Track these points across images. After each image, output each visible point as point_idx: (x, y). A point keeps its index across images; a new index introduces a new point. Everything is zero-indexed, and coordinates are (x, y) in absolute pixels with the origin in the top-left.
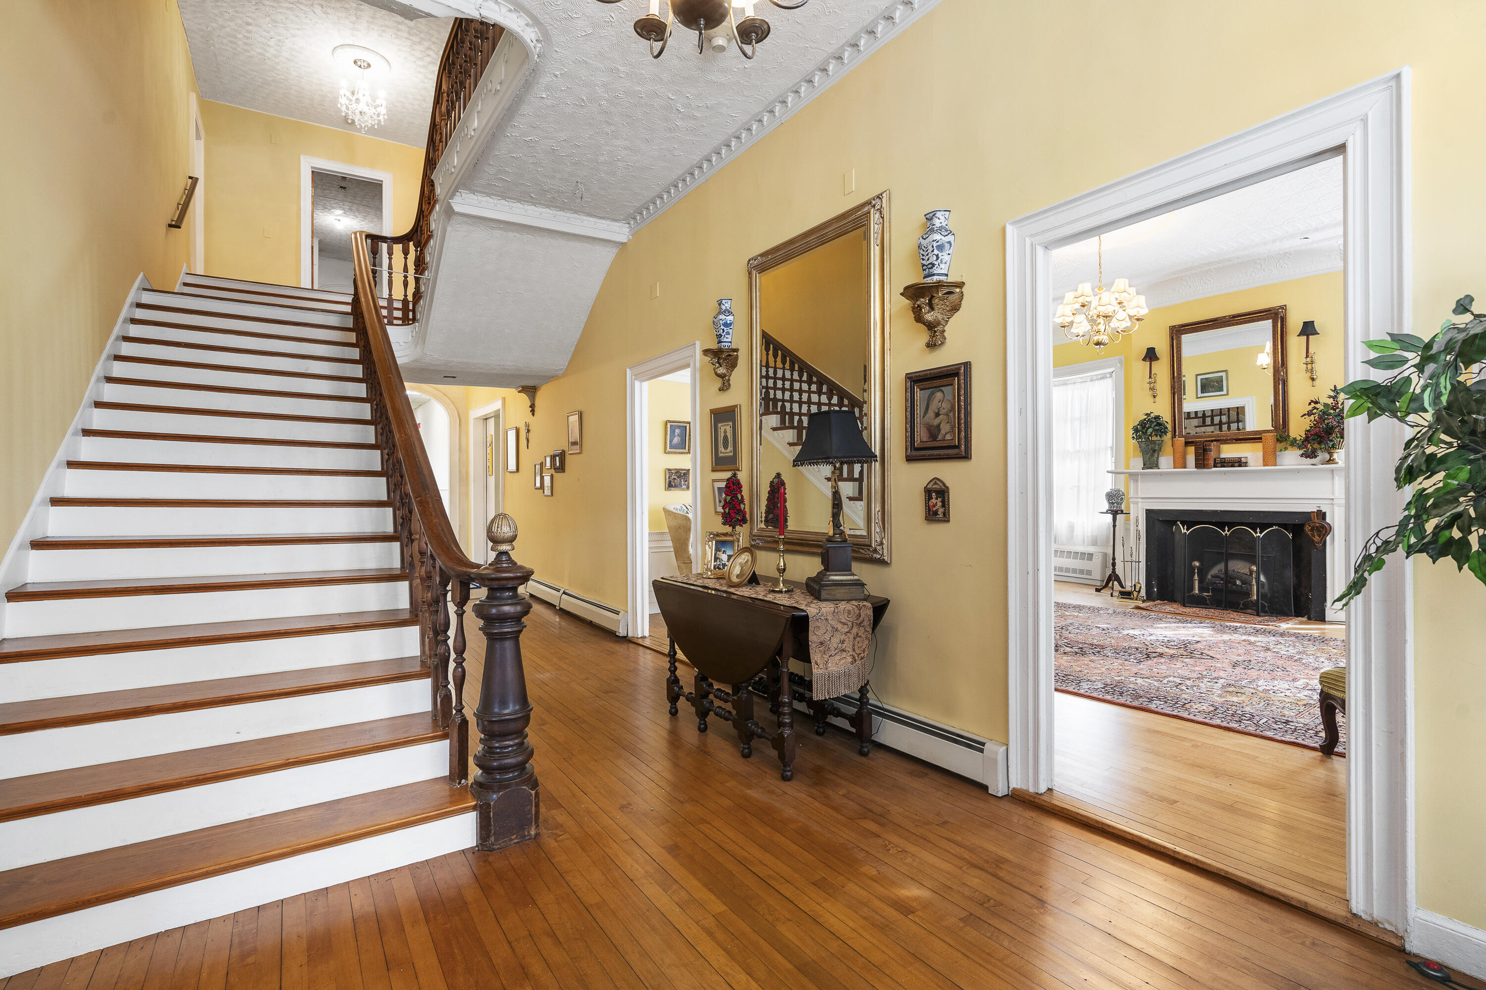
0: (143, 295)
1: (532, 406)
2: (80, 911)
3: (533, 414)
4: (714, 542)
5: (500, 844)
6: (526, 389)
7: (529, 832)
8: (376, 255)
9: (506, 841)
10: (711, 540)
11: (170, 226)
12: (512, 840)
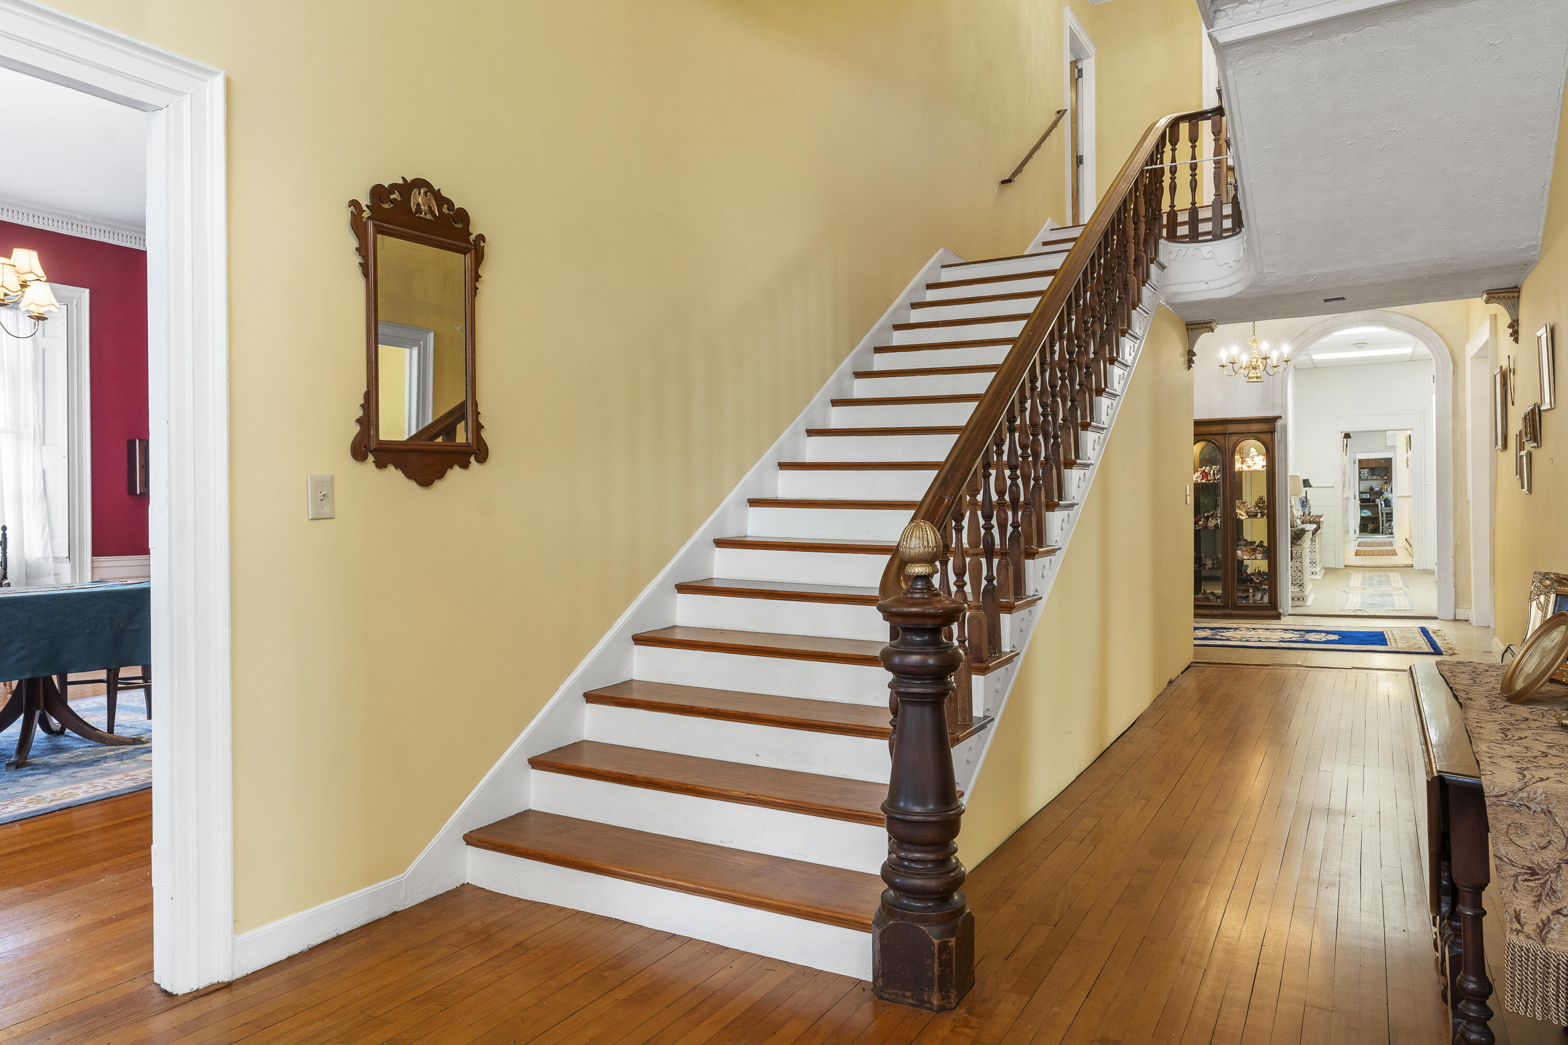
0: (942, 273)
1: (1514, 327)
2: (566, 868)
3: (1516, 340)
4: (1553, 597)
5: (889, 993)
6: (1497, 296)
7: (929, 998)
8: (1196, 141)
9: (897, 994)
10: (1546, 591)
11: (1003, 182)
12: (904, 996)
